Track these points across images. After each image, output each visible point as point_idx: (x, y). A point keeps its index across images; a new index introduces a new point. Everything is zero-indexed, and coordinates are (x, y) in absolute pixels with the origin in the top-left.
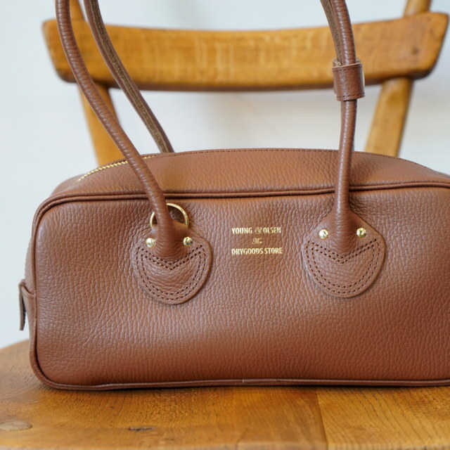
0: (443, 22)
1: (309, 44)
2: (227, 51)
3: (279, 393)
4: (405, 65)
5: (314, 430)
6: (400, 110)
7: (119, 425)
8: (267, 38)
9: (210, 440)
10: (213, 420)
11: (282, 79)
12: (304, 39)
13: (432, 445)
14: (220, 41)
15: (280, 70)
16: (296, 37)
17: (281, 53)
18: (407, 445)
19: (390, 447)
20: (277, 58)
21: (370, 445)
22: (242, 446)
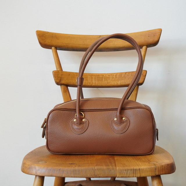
0: (145, 72)
1: (114, 77)
2: (95, 78)
3: (105, 156)
5: (113, 164)
7: (67, 163)
8: (105, 75)
9: (88, 166)
10: (90, 162)
11: (108, 85)
12: (113, 76)
13: (141, 168)
14: (94, 76)
15: (108, 83)
16: (111, 75)
17: (108, 79)
18: (135, 168)
19: (131, 168)
20: (107, 80)
21: (126, 168)
22: (96, 167)
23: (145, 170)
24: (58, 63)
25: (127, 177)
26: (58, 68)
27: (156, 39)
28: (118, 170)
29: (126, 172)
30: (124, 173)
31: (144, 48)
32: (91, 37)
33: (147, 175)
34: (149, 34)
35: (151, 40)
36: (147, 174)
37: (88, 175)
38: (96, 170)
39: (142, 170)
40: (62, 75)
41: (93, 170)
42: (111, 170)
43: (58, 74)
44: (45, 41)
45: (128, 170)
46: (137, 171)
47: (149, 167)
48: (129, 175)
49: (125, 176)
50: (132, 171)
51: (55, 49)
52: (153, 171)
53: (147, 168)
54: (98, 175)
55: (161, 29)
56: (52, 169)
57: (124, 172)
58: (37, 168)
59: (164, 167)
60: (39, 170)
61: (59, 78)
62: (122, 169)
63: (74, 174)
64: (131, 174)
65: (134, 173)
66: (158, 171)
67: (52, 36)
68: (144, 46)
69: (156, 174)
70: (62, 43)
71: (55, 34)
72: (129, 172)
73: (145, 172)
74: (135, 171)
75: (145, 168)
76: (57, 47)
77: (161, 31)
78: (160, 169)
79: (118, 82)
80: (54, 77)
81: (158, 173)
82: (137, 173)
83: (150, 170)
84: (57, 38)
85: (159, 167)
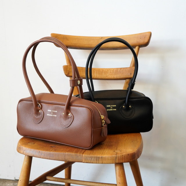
2: (97, 72)
8: (104, 70)
11: (106, 78)
12: (111, 70)
13: (103, 156)
14: (96, 70)
15: (106, 76)
16: (110, 70)
18: (98, 156)
20: (106, 74)
21: (91, 155)
22: (66, 153)
23: (106, 158)
26: (68, 63)
27: (146, 41)
28: (84, 157)
29: (90, 159)
30: (88, 160)
31: (137, 48)
32: (94, 38)
33: (108, 163)
34: (140, 36)
35: (142, 41)
36: (108, 161)
38: (66, 155)
39: (104, 158)
40: (70, 69)
42: (78, 156)
45: (92, 157)
46: (100, 158)
47: (111, 156)
48: (93, 161)
49: (89, 162)
50: (96, 158)
52: (114, 159)
53: (108, 157)
54: (68, 159)
55: (151, 32)
57: (89, 158)
58: (24, 148)
59: (124, 157)
60: (25, 150)
61: (68, 72)
62: (88, 156)
64: (95, 160)
65: (97, 160)
66: (118, 160)
67: (64, 38)
68: (137, 46)
69: (116, 162)
70: (71, 43)
71: (66, 36)
72: (93, 159)
73: (106, 160)
74: (98, 158)
76: (68, 46)
78: (120, 158)
79: (114, 76)
81: (118, 161)
82: (99, 161)
83: (111, 158)
84: (67, 39)
85: (120, 156)
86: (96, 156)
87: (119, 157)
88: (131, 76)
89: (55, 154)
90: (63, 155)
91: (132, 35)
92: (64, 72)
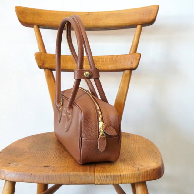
0: (139, 56)
1: (105, 60)
4: (129, 67)
6: (128, 78)
7: (42, 165)
9: (64, 171)
10: (67, 164)
12: (103, 59)
13: (123, 174)
16: (101, 58)
17: (97, 62)
18: (116, 174)
19: (111, 174)
21: (106, 174)
22: (72, 173)
23: (127, 177)
24: (41, 44)
25: (106, 184)
26: (41, 49)
27: (152, 18)
28: (96, 176)
29: (105, 179)
30: (103, 180)
31: (139, 27)
32: (78, 14)
33: (129, 182)
34: (144, 12)
35: (147, 18)
36: (129, 180)
37: (63, 181)
38: (71, 175)
39: (124, 176)
40: (45, 58)
41: (68, 175)
42: (88, 177)
43: (41, 57)
44: (26, 19)
45: (107, 176)
46: (118, 177)
47: (132, 173)
48: (109, 181)
49: (104, 183)
50: (113, 177)
51: (38, 28)
52: (136, 177)
53: (129, 174)
54: (74, 181)
55: (158, 6)
56: (22, 174)
57: (103, 178)
58: (6, 171)
59: (149, 173)
60: (8, 174)
61: (42, 62)
62: (100, 175)
63: (47, 180)
64: (111, 180)
65: (114, 180)
66: (142, 177)
67: (34, 13)
68: (139, 25)
69: (139, 181)
70: (46, 21)
71: (38, 10)
72: (108, 178)
73: (127, 178)
74: (115, 178)
75: (127, 174)
76: (40, 25)
77: (158, 7)
78: (144, 175)
79: (108, 67)
80: (36, 60)
81: (142, 179)
82: (117, 180)
83: (132, 176)
84: (39, 15)
85: (144, 172)
86: (113, 174)
87: (142, 174)
88: (132, 66)
89: (56, 176)
90: (67, 176)
91: (132, 9)
92: (37, 63)
